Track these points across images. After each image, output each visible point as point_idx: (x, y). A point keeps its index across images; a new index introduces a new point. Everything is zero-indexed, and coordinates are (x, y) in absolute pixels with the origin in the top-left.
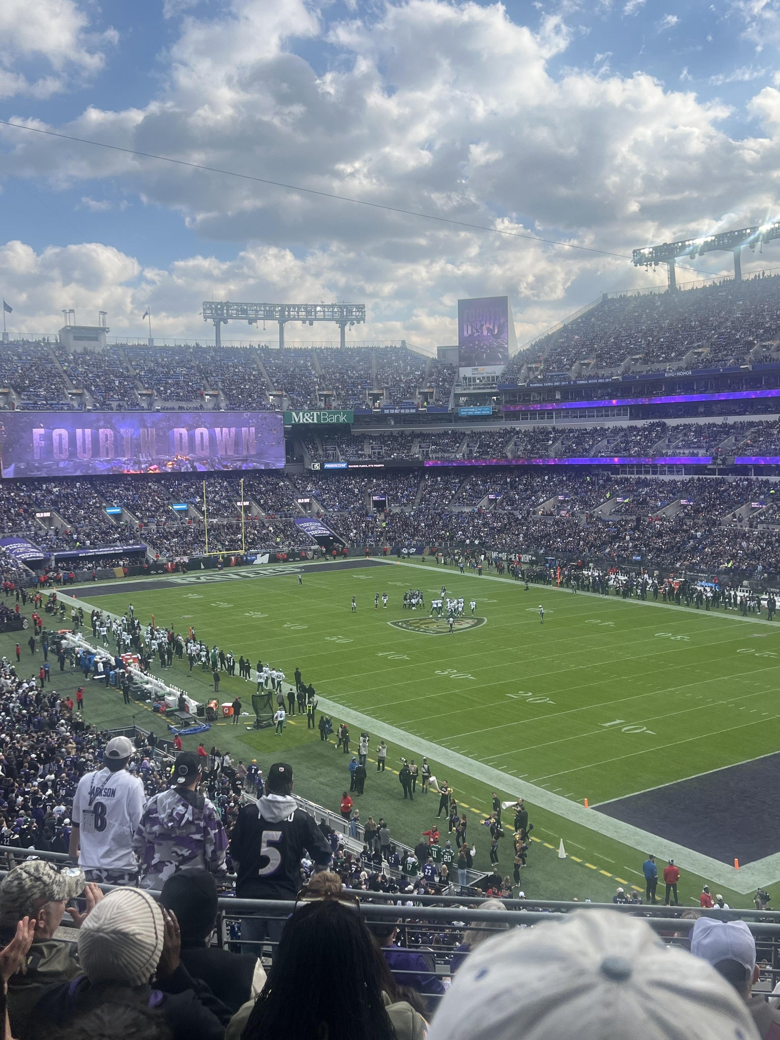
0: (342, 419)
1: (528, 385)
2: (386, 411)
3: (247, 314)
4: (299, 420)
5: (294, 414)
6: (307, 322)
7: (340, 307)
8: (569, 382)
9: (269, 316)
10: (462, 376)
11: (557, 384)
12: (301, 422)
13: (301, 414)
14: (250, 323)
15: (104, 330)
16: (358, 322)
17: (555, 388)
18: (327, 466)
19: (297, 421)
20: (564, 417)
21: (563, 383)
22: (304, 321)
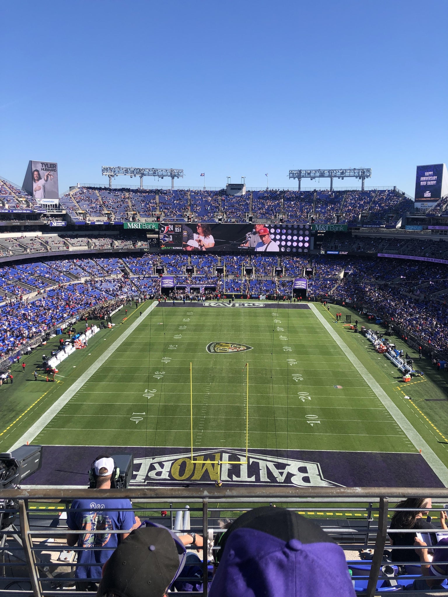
0: (341, 229)
1: (442, 215)
3: (310, 175)
4: (319, 229)
5: (316, 226)
6: (341, 178)
7: (359, 170)
9: (322, 175)
10: (415, 207)
13: (320, 226)
14: (312, 179)
15: (243, 185)
16: (367, 178)
18: (329, 252)
22: (339, 177)
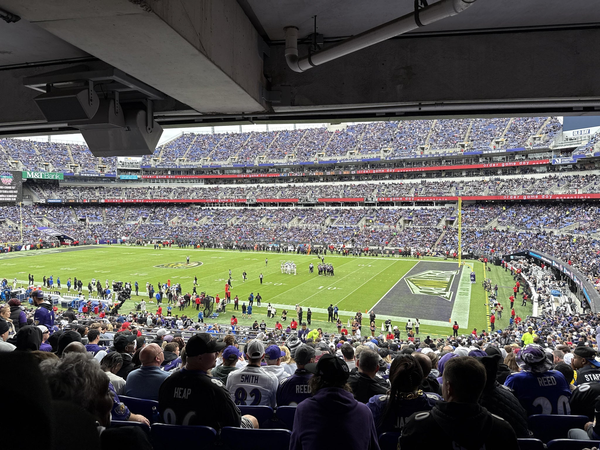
0: (57, 177)
1: (156, 167)
2: (82, 175)
4: (31, 176)
5: (28, 173)
8: (177, 167)
11: (170, 167)
12: (33, 177)
13: (32, 173)
17: (169, 169)
18: (50, 201)
19: (30, 176)
20: (173, 182)
21: (174, 167)
